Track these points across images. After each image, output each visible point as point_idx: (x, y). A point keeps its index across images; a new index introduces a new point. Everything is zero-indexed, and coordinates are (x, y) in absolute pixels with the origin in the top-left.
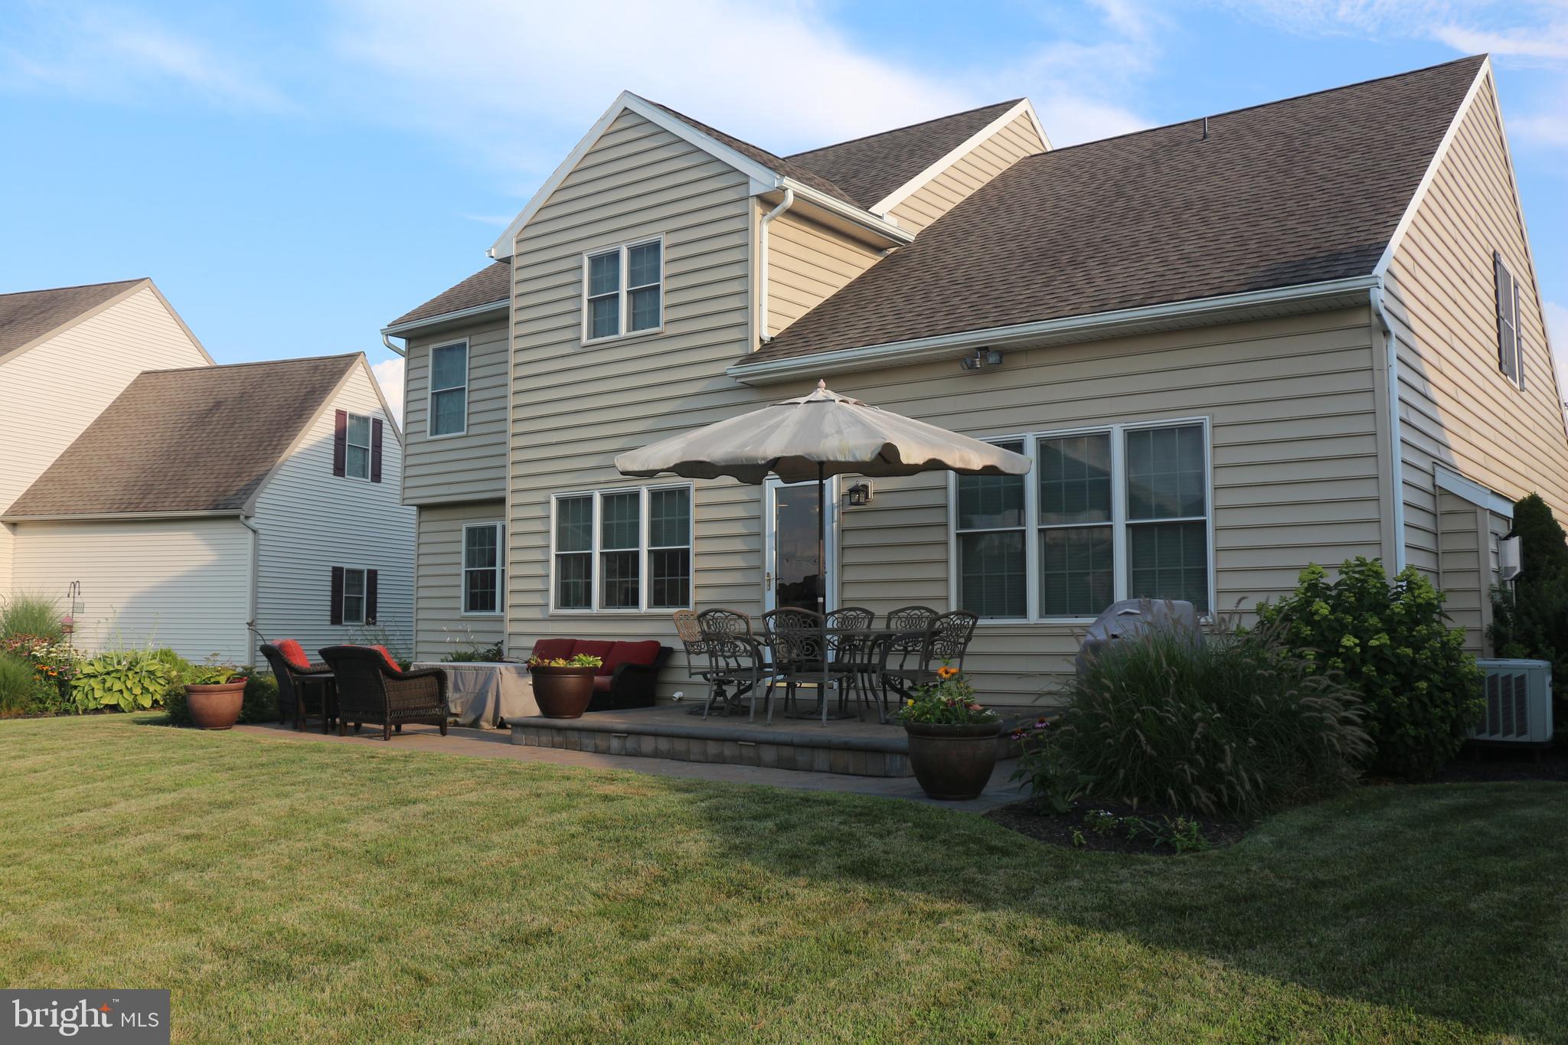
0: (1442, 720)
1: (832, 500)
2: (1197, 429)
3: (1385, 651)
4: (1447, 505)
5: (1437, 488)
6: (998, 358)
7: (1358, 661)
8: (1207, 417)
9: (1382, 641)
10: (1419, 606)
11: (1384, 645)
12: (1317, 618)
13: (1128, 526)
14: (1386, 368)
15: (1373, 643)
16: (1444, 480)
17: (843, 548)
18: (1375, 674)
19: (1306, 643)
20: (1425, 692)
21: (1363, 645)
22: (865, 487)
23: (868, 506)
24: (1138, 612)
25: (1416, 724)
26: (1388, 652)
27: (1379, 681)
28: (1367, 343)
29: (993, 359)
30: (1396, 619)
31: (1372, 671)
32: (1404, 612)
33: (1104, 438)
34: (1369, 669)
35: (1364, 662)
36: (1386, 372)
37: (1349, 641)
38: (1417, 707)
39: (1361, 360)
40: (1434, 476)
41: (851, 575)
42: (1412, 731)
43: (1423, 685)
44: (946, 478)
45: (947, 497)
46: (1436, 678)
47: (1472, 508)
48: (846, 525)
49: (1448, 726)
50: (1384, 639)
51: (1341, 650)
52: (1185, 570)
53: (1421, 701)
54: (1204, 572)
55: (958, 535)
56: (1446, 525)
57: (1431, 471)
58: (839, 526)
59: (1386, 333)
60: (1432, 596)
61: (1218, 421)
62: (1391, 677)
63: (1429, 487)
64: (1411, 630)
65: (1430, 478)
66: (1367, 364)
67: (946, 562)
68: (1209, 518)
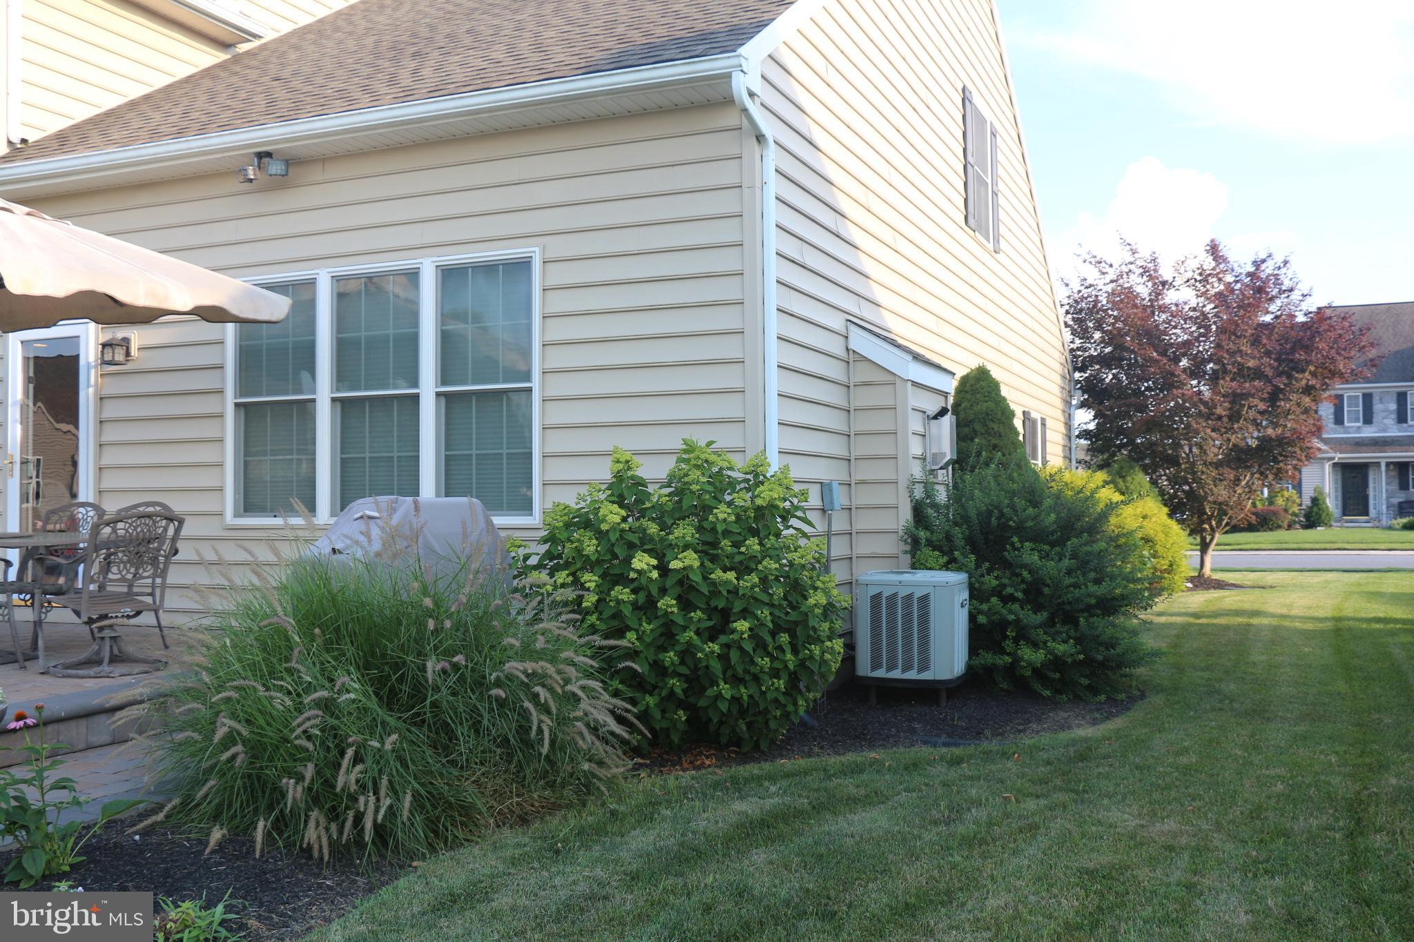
0: (775, 674)
1: (87, 358)
2: (522, 266)
3: (691, 576)
4: (862, 373)
5: (851, 352)
6: (284, 167)
7: (654, 591)
8: (537, 249)
9: (687, 562)
10: (759, 509)
11: (691, 567)
12: (604, 527)
13: (438, 394)
14: (758, 184)
15: (675, 565)
16: (862, 343)
17: (101, 422)
18: (675, 610)
19: (590, 564)
20: (745, 636)
21: (663, 569)
22: (126, 342)
23: (129, 367)
24: (375, 514)
25: (736, 680)
26: (696, 578)
27: (680, 621)
28: (735, 151)
29: (275, 167)
30: (720, 528)
31: (671, 606)
32: (733, 518)
33: (413, 276)
34: (668, 603)
35: (663, 591)
36: (758, 191)
37: (642, 561)
38: (734, 656)
39: (725, 174)
40: (847, 337)
41: (110, 458)
42: (726, 690)
43: (742, 626)
44: (224, 331)
45: (223, 354)
46: (764, 614)
47: (889, 378)
48: (105, 392)
49: (781, 682)
50: (691, 559)
51: (633, 575)
52: (508, 454)
53: (741, 649)
54: (529, 455)
55: (237, 405)
56: (863, 398)
57: (843, 331)
58: (96, 393)
59: (760, 138)
60: (776, 496)
61: (551, 255)
62: (697, 615)
63: (841, 352)
64: (736, 545)
65: (842, 339)
66: (734, 180)
67: (221, 440)
68: (535, 383)
